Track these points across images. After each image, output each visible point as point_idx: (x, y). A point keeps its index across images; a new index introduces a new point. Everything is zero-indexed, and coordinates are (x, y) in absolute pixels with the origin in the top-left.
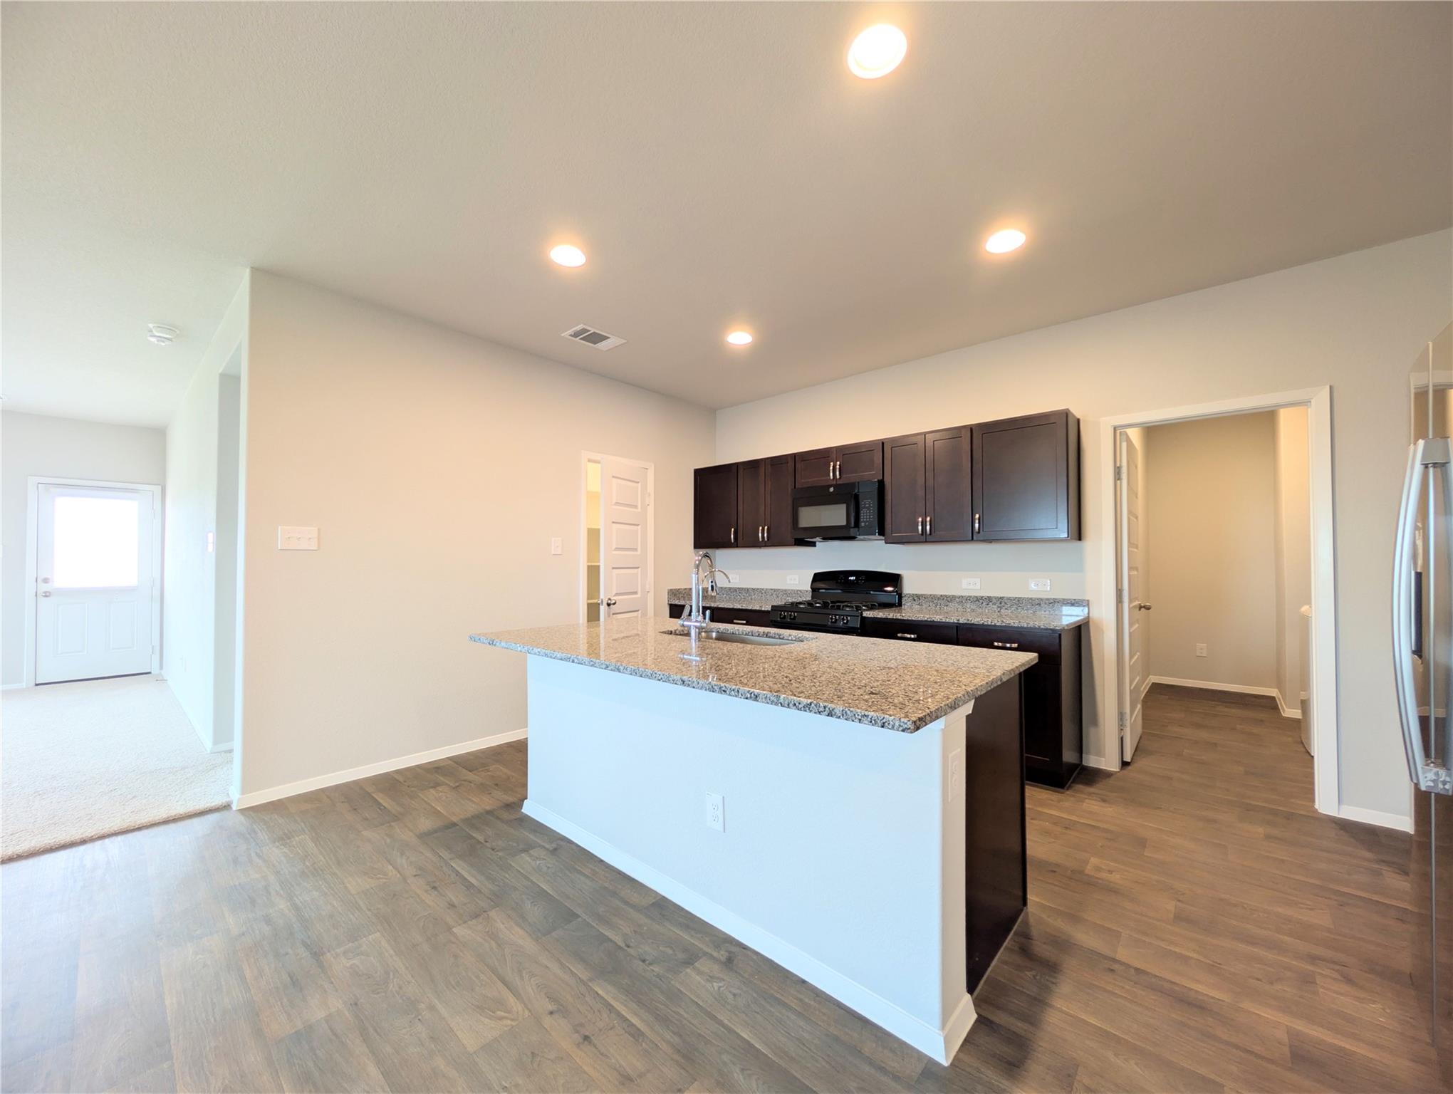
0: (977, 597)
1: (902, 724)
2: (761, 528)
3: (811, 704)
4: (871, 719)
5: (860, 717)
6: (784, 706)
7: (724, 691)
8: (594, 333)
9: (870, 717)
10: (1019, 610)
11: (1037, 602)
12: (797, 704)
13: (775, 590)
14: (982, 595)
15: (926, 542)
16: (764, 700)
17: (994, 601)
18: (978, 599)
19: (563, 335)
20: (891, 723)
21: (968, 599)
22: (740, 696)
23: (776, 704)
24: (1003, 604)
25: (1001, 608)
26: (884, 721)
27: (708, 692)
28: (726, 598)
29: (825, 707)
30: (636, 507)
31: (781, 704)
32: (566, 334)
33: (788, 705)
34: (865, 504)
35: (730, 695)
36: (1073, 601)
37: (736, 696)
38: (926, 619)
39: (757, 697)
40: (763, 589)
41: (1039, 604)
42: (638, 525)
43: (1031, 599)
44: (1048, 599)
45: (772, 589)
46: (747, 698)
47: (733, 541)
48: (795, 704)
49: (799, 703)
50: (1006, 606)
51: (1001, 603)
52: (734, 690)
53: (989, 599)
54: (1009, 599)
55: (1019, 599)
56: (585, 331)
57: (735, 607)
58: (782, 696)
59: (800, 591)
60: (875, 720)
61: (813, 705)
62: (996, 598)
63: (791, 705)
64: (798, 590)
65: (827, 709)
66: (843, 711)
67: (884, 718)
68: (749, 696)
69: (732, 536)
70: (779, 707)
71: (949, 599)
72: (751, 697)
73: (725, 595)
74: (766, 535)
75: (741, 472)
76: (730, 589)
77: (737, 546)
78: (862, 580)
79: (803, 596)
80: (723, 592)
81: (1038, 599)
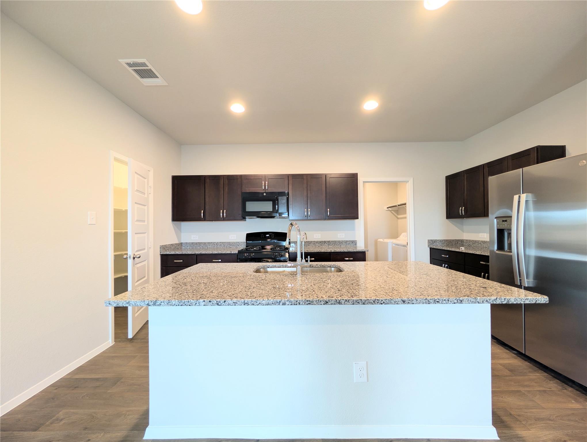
0: (320, 241)
1: (545, 299)
2: (221, 211)
3: (497, 299)
4: (530, 300)
5: (524, 300)
6: (480, 303)
7: (437, 302)
8: (150, 70)
9: (529, 299)
11: (341, 242)
12: (488, 301)
13: (223, 243)
14: (322, 240)
16: (466, 302)
17: (327, 242)
19: (119, 60)
20: (540, 300)
21: (317, 242)
22: (450, 302)
23: (475, 303)
26: (536, 300)
27: (425, 305)
28: (189, 248)
29: (505, 299)
30: (144, 193)
31: (478, 302)
32: (123, 61)
33: (483, 302)
34: (282, 202)
35: (442, 303)
36: (353, 241)
37: (447, 303)
38: (318, 251)
39: (462, 301)
40: (215, 243)
41: (342, 243)
42: (145, 206)
43: (339, 241)
46: (455, 303)
47: (202, 217)
48: (487, 301)
49: (490, 300)
51: (329, 243)
52: (445, 300)
53: (325, 242)
54: (332, 241)
55: (335, 241)
56: (144, 65)
57: (213, 253)
58: (479, 298)
59: (238, 242)
60: (532, 300)
61: (498, 299)
62: (327, 241)
63: (484, 302)
64: (236, 242)
65: (506, 300)
66: (515, 299)
67: (536, 298)
68: (456, 301)
69: (202, 215)
70: (477, 304)
71: (309, 242)
72: (457, 302)
73: (189, 247)
74: (225, 214)
75: (208, 181)
76: (193, 243)
77: (205, 220)
78: (273, 236)
79: (240, 245)
80: (187, 245)
81: (341, 241)
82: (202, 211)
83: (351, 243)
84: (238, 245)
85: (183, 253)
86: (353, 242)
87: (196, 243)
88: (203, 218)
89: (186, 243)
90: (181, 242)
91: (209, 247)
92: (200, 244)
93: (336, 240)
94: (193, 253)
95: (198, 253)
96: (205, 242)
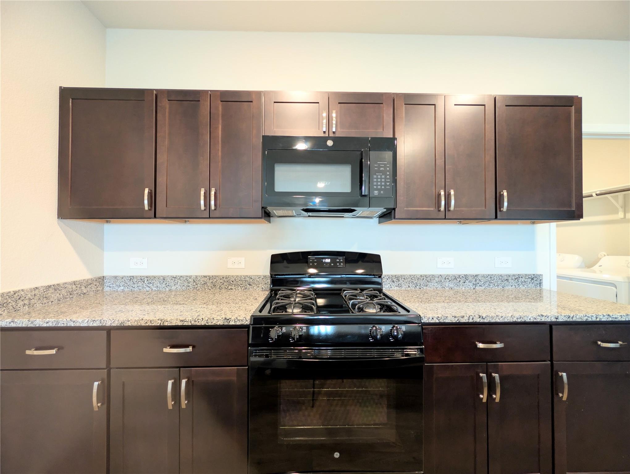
2: (203, 191)
10: (491, 286)
11: (506, 278)
13: (210, 278)
15: (445, 219)
17: (470, 278)
18: (456, 278)
21: (447, 278)
24: (478, 281)
25: (476, 285)
28: (123, 291)
34: (379, 167)
36: (533, 276)
40: (190, 277)
41: (507, 280)
43: (501, 276)
44: (514, 275)
45: (205, 277)
47: (147, 208)
50: (481, 283)
51: (476, 281)
53: (466, 277)
54: (483, 276)
55: (491, 276)
59: (250, 278)
62: (472, 276)
64: (246, 277)
69: (147, 201)
71: (428, 279)
73: (122, 288)
74: (213, 203)
75: (164, 103)
76: (131, 278)
77: (155, 217)
78: (340, 262)
79: (254, 283)
80: (118, 284)
81: (506, 276)
82: (146, 191)
83: (529, 280)
84: (250, 285)
85: (58, 322)
86: (533, 279)
87: (141, 279)
88: (150, 210)
89: (116, 277)
90: (100, 275)
91: (174, 288)
92: (150, 279)
93: (495, 273)
94: (95, 325)
95: (113, 325)
96: (163, 274)
